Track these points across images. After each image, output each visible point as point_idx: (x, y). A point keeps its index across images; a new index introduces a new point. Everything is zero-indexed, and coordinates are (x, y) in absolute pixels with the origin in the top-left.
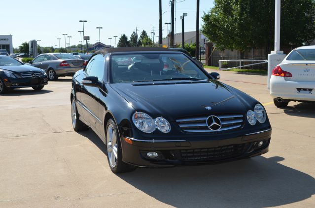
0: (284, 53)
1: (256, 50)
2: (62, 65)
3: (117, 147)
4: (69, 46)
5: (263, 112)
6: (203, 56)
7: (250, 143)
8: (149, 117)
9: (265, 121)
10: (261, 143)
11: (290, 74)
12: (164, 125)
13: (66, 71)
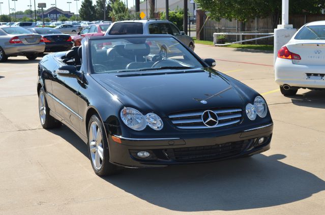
0: (294, 27)
1: (260, 20)
2: (13, 42)
3: (102, 147)
4: (14, 12)
5: (264, 105)
6: (193, 27)
7: (249, 140)
8: (139, 112)
9: (266, 115)
10: (262, 139)
11: (298, 56)
12: (155, 122)
13: (18, 50)
